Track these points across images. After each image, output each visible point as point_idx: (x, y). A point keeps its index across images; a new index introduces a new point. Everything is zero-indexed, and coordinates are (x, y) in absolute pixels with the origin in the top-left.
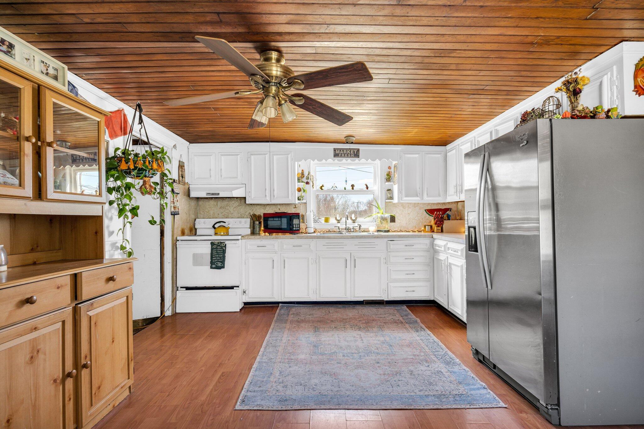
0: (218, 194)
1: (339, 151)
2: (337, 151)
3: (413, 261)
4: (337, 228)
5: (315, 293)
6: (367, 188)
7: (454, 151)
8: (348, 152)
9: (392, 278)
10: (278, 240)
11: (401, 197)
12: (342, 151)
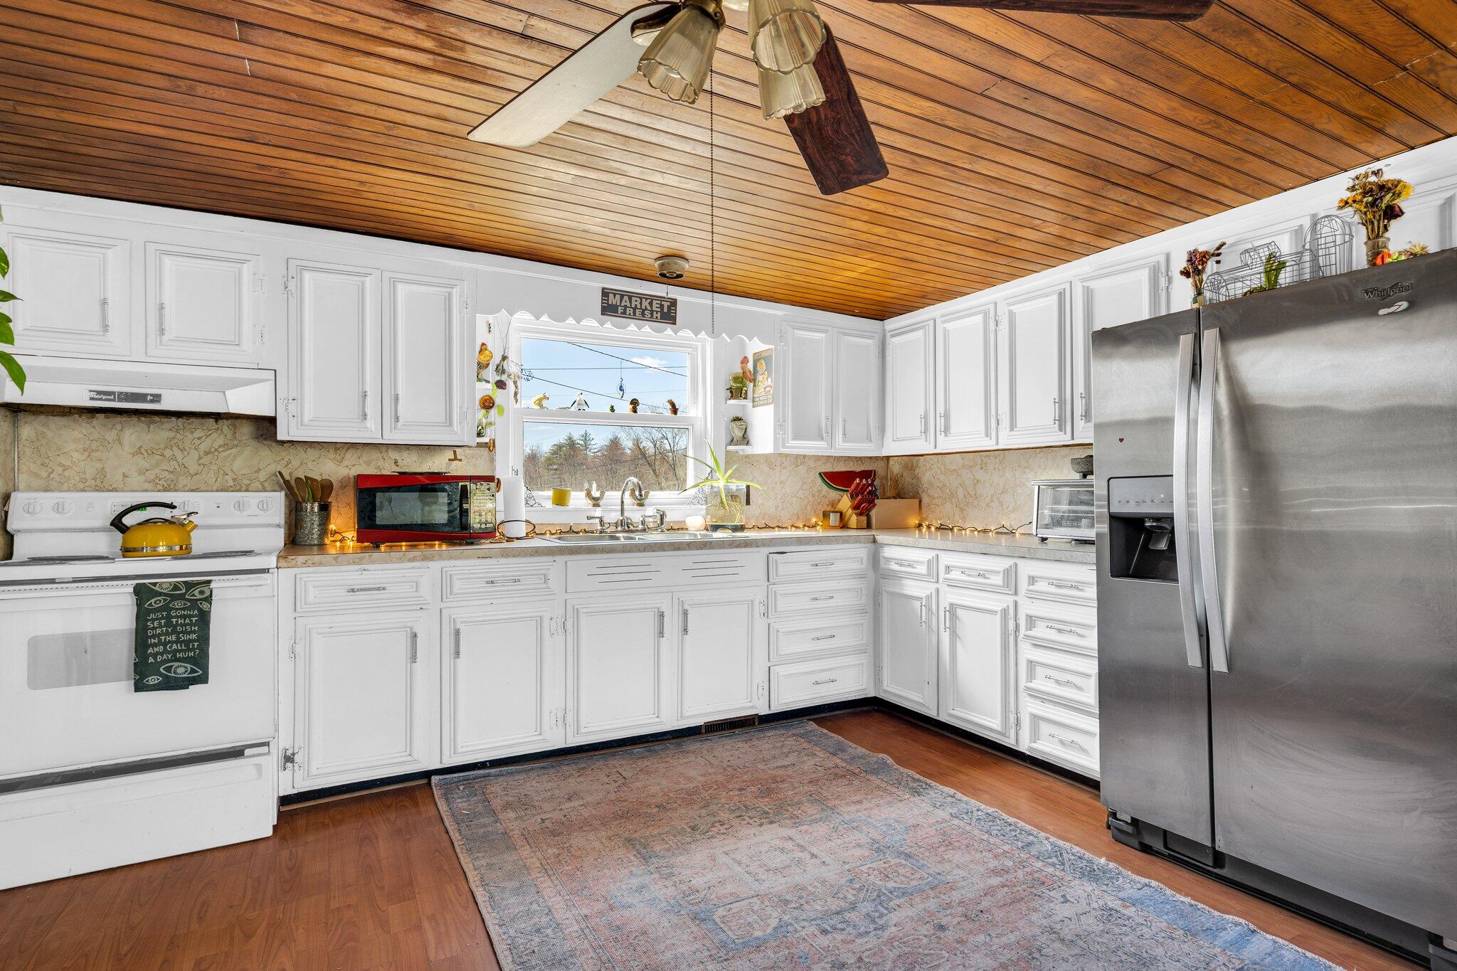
0: (157, 398)
1: (618, 297)
2: (611, 296)
3: (832, 603)
4: (597, 521)
5: (560, 723)
6: (675, 411)
7: (920, 333)
8: (645, 304)
9: (782, 653)
10: (431, 564)
11: (783, 440)
12: (626, 298)
